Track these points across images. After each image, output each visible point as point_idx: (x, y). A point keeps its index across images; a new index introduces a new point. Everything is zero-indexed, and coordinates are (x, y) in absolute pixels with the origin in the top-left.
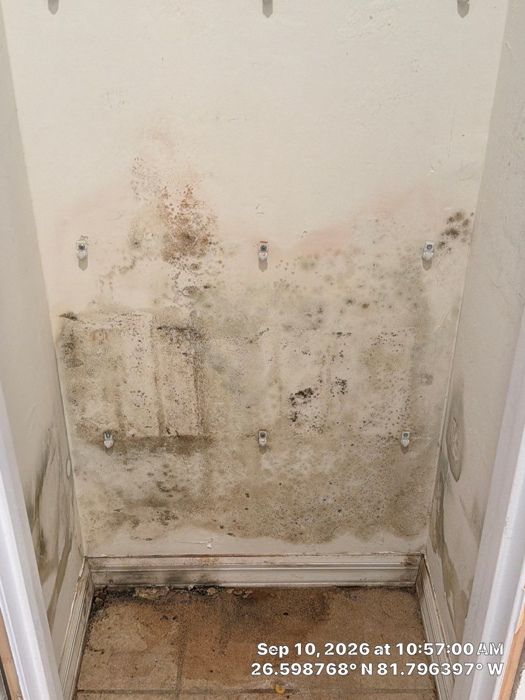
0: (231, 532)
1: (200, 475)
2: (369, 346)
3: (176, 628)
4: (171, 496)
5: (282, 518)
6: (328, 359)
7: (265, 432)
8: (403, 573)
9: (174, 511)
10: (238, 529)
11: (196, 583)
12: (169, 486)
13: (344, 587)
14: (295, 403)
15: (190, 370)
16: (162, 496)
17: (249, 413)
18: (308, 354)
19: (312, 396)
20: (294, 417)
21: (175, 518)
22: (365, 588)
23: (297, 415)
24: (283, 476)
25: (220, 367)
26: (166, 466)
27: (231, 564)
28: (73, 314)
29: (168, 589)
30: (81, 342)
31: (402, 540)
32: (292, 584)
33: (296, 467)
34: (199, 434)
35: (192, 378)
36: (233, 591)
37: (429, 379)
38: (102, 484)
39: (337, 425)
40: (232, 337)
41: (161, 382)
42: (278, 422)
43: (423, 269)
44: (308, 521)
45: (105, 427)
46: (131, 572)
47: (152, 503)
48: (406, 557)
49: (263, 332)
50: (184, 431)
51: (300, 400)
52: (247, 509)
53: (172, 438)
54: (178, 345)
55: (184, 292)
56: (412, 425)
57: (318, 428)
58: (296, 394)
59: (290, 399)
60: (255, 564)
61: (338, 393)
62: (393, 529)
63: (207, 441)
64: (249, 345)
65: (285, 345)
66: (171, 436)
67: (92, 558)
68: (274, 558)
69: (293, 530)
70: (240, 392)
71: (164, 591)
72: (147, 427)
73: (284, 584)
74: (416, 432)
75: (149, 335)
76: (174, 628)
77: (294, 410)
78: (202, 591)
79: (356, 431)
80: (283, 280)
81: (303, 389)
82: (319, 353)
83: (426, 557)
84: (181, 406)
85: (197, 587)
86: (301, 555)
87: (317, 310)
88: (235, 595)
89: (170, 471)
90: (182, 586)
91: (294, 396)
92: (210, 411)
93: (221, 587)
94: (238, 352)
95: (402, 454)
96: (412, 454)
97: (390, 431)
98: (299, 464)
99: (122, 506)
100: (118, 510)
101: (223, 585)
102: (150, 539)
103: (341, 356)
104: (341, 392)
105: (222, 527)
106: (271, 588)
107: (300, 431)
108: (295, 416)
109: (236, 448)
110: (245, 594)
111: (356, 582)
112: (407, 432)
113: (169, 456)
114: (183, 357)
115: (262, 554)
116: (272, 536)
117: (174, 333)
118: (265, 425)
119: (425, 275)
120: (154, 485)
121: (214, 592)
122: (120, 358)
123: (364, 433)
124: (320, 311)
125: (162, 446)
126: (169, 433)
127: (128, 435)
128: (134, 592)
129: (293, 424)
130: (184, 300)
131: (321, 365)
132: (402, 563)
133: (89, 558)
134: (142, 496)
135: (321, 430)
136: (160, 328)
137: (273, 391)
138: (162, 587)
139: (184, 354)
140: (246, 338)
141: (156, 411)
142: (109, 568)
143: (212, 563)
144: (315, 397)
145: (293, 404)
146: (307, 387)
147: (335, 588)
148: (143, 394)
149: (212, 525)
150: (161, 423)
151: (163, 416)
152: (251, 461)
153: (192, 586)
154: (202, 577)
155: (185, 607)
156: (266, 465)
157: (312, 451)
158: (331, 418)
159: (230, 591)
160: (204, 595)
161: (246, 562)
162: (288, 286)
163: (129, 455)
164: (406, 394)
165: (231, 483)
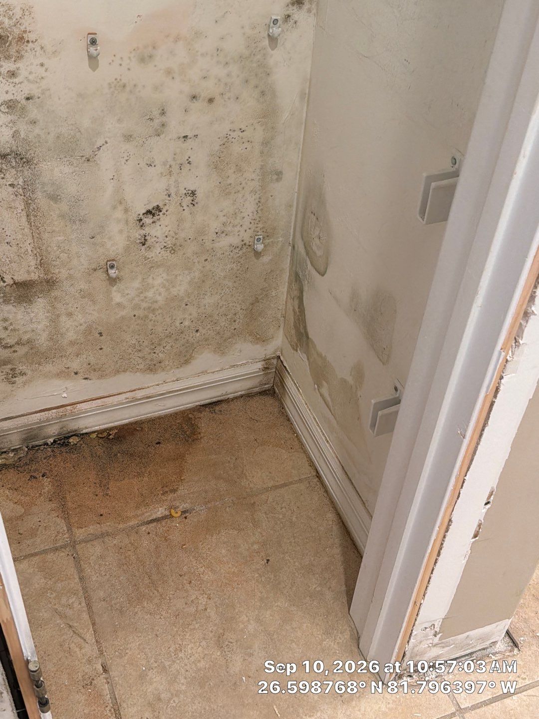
0: (86, 376)
1: (46, 322)
2: (217, 148)
3: (49, 484)
4: (15, 351)
5: (140, 351)
6: (175, 169)
7: (114, 262)
8: (261, 378)
9: (21, 367)
10: (94, 371)
11: (55, 436)
12: (11, 341)
13: (207, 404)
14: (143, 224)
15: (19, 204)
16: (5, 354)
17: (94, 244)
18: (153, 166)
19: (161, 213)
20: (143, 240)
21: (23, 374)
22: (227, 401)
23: (146, 238)
24: (137, 307)
25: (56, 196)
26: (5, 320)
27: (91, 408)
29: (26, 449)
31: (258, 346)
32: (156, 413)
33: (150, 294)
34: (39, 277)
35: (24, 213)
36: (97, 435)
37: (279, 174)
39: (189, 241)
40: (65, 157)
42: (127, 249)
43: (269, 49)
44: (166, 348)
48: (263, 363)
49: (100, 147)
50: (21, 276)
51: (148, 220)
52: (101, 349)
53: (8, 287)
55: (2, 108)
56: (263, 228)
57: (170, 248)
58: (144, 214)
59: (138, 220)
60: (116, 403)
61: (188, 206)
62: (250, 338)
63: (50, 283)
64: (86, 164)
65: (127, 158)
66: (7, 285)
68: (133, 393)
69: (152, 360)
70: (83, 221)
71: (21, 452)
73: (148, 415)
74: (268, 234)
76: (47, 485)
77: (142, 232)
78: (64, 442)
79: (208, 245)
80: (118, 80)
81: (150, 208)
82: (165, 164)
83: (282, 358)
84: (15, 248)
85: (57, 440)
86: (162, 384)
87: (159, 111)
88: (101, 438)
89: (11, 324)
90: (41, 442)
91: (141, 216)
92: (49, 249)
93: (83, 434)
94: (74, 174)
95: (256, 261)
96: (266, 259)
97: (243, 239)
98: (152, 290)
101: (84, 431)
103: (188, 163)
104: (192, 204)
105: (76, 373)
106: (136, 423)
107: (150, 254)
108: (145, 239)
109: (83, 285)
110: (111, 435)
111: (218, 397)
112: (260, 237)
113: (8, 308)
114: (10, 189)
115: (121, 391)
116: (131, 371)
118: (112, 254)
119: (272, 56)
121: (78, 441)
123: (217, 245)
124: (163, 113)
126: (4, 282)
129: (143, 248)
130: (3, 119)
131: (168, 177)
132: (259, 369)
135: (173, 251)
137: (119, 214)
138: (19, 448)
139: (10, 185)
140: (82, 156)
143: (70, 412)
144: (164, 214)
145: (142, 226)
146: (155, 204)
147: (199, 407)
149: (66, 374)
152: (101, 296)
153: (52, 440)
154: (61, 428)
155: (50, 462)
156: (117, 298)
157: (164, 275)
158: (182, 235)
159: (94, 436)
160: (67, 445)
161: (106, 404)
162: (124, 86)
164: (257, 196)
165: (81, 325)
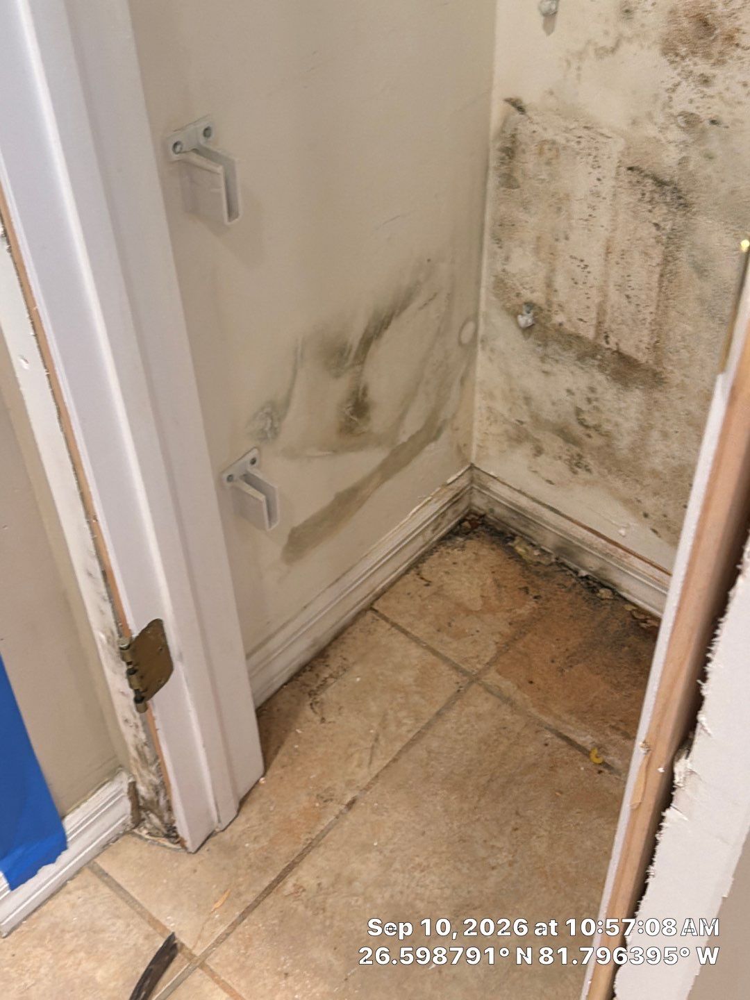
0: (656, 529)
1: (634, 424)
3: (530, 609)
4: (589, 436)
9: (589, 460)
10: (667, 529)
11: (590, 571)
12: (590, 421)
15: (657, 254)
16: (578, 431)
21: (589, 470)
25: (703, 269)
26: (592, 390)
27: (644, 572)
28: (521, 102)
29: (553, 560)
30: (524, 151)
34: (647, 362)
35: (658, 269)
36: (634, 610)
38: (509, 376)
41: (614, 257)
45: (527, 295)
46: (517, 514)
47: (563, 433)
50: (628, 348)
52: (685, 507)
53: (609, 351)
54: (650, 207)
55: (680, 119)
66: (609, 349)
67: (479, 469)
71: (547, 558)
72: (581, 320)
75: (613, 174)
76: (526, 609)
78: (594, 587)
84: (632, 308)
85: (590, 578)
88: (633, 616)
89: (597, 400)
90: (573, 566)
92: (671, 334)
93: (619, 595)
99: (526, 419)
100: (522, 423)
101: (624, 594)
102: (550, 482)
105: (646, 515)
110: (645, 622)
113: (600, 377)
114: (653, 229)
117: (649, 184)
120: (572, 409)
121: (608, 597)
122: (567, 195)
125: (593, 357)
126: (607, 343)
127: (553, 322)
128: (513, 539)
130: (675, 134)
133: (476, 468)
134: (552, 418)
136: (631, 169)
138: (549, 553)
139: (656, 225)
141: (597, 300)
142: (494, 494)
143: (618, 556)
148: (586, 266)
149: (631, 504)
150: (600, 323)
151: (605, 312)
153: (584, 573)
154: (601, 569)
155: (559, 593)
159: (629, 608)
160: (593, 592)
163: (550, 351)
165: (673, 458)
